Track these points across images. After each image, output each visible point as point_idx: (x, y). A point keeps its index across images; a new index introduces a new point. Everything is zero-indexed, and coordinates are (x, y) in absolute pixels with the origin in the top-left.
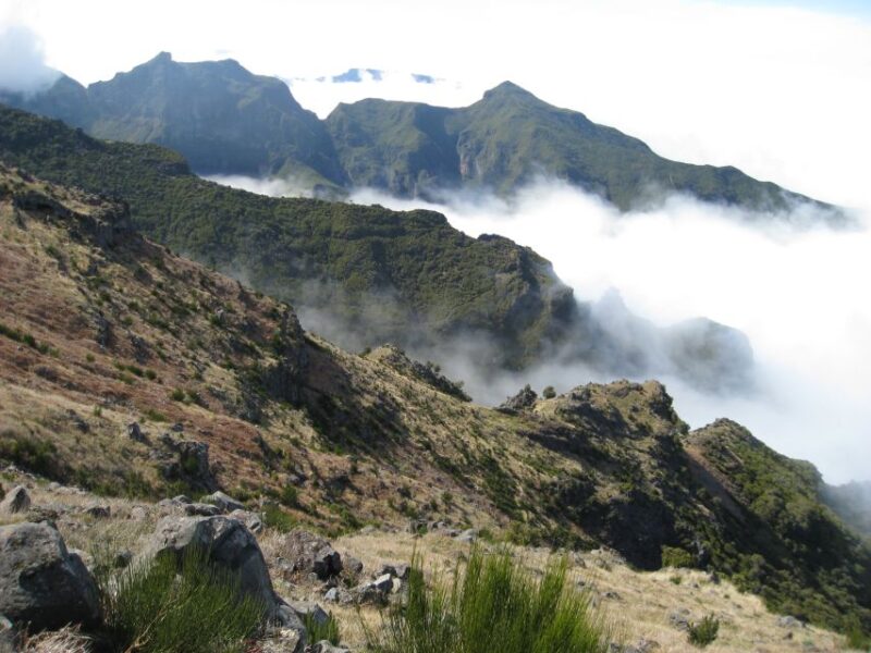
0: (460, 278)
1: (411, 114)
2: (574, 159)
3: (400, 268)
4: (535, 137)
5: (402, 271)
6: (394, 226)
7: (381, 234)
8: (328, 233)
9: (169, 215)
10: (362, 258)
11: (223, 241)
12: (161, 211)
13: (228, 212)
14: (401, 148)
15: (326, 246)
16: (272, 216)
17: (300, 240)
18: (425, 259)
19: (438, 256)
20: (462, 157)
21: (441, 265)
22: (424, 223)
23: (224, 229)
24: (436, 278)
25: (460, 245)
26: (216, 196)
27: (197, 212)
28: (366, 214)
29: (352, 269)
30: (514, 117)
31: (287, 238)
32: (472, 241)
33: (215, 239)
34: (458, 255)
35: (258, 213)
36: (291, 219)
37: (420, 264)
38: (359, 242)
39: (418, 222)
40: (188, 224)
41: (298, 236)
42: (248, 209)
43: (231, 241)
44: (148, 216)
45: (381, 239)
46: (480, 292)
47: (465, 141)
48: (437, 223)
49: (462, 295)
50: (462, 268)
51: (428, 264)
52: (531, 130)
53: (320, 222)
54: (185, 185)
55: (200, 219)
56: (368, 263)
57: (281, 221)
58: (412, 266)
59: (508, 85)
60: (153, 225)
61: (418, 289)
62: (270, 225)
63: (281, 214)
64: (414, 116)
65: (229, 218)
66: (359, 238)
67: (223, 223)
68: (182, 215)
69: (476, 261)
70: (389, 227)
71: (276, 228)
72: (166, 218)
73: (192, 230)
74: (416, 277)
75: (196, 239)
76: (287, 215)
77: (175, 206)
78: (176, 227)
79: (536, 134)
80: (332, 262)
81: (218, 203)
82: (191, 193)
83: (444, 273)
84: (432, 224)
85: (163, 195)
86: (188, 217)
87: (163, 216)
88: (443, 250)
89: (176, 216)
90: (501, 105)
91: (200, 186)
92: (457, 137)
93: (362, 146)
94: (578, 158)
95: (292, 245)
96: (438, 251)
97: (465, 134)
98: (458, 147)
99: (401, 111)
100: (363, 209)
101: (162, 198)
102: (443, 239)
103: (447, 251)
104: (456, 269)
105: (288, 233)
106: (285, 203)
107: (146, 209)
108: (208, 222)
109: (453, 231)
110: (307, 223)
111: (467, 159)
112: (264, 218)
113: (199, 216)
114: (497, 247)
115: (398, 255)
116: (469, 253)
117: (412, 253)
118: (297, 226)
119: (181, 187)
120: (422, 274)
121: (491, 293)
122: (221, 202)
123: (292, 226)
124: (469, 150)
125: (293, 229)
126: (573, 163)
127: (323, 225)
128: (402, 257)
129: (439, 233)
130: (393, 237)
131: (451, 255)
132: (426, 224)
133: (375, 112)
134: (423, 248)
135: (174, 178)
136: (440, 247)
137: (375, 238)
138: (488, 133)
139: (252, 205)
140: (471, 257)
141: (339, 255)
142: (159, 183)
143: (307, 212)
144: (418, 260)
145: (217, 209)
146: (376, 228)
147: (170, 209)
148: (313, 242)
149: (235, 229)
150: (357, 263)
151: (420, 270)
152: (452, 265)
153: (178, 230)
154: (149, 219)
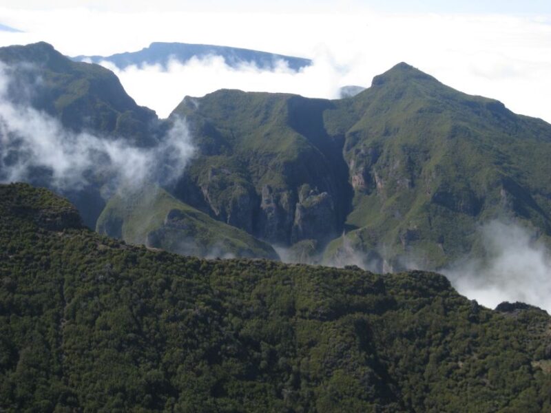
0: (484, 371)
1: (282, 111)
2: (505, 165)
3: (397, 360)
4: (453, 136)
5: (401, 363)
6: (380, 297)
7: (363, 308)
8: (291, 311)
9: (61, 291)
10: (348, 348)
11: (145, 329)
12: (48, 286)
13: (146, 284)
14: (272, 155)
15: (291, 330)
16: (208, 289)
17: (254, 322)
18: (430, 344)
19: (448, 338)
20: (352, 166)
21: (454, 352)
22: (420, 289)
23: (144, 311)
24: (450, 372)
25: (474, 320)
26: (126, 261)
27: (102, 287)
28: (339, 280)
29: (334, 365)
30: (420, 111)
31: (236, 321)
32: (489, 313)
33: (135, 327)
34: (476, 336)
35: (190, 285)
36: (236, 291)
37: (423, 351)
38: (339, 323)
39: (413, 289)
40: (91, 305)
41: (248, 316)
42: (176, 279)
43: (158, 329)
44: (32, 293)
45: (366, 316)
46: (516, 391)
47: (354, 145)
48: (439, 289)
49: (492, 397)
50: (484, 356)
51: (435, 351)
52: (447, 128)
53: (277, 294)
54: (80, 245)
55: (108, 296)
56: (356, 355)
57: (222, 295)
58: (414, 356)
59: (403, 68)
60: (40, 307)
61: (427, 389)
62: (208, 303)
63: (220, 284)
64: (286, 112)
65: (149, 295)
66: (337, 318)
67: (142, 301)
68: (80, 291)
69: (502, 343)
70: (375, 298)
71: (216, 306)
72: (57, 296)
73: (99, 314)
74: (423, 372)
75: (106, 328)
76: (229, 286)
77: (67, 277)
78: (75, 310)
79: (454, 133)
80: (304, 355)
81: (132, 272)
82: (88, 257)
83: (460, 364)
84: (431, 290)
85: (49, 261)
86: (91, 295)
87: (53, 294)
88: (453, 329)
89: (72, 292)
90: (400, 95)
91: (101, 247)
92: (344, 139)
93: (219, 153)
94: (510, 163)
95: (242, 332)
96: (446, 331)
97: (353, 134)
98: (344, 152)
99: (268, 107)
100: (335, 273)
101: (47, 266)
102: (450, 313)
103: (460, 331)
104: (475, 356)
105: (235, 314)
106: (222, 267)
107: (27, 283)
108: (121, 301)
109: (463, 300)
110: (259, 296)
111: (361, 169)
112: (199, 291)
113: (105, 293)
114: (525, 321)
115: (392, 339)
116: (489, 333)
117: (410, 336)
118: (245, 302)
119: (72, 249)
120: (429, 365)
121: (531, 390)
122: (136, 270)
123: (239, 302)
124: (363, 156)
125: (240, 307)
126: (505, 169)
127: (283, 299)
128: (397, 341)
129: (443, 303)
130: (380, 314)
131: (466, 336)
132: (424, 293)
133: (233, 108)
134: (426, 327)
135: (60, 234)
136: (449, 325)
137: (357, 316)
138: (387, 133)
139: (179, 274)
140: (492, 338)
141: (312, 344)
142: (40, 243)
143: (255, 280)
144: (420, 346)
145: (131, 280)
146: (357, 300)
147: (62, 281)
148: (271, 326)
149: (160, 311)
150: (340, 355)
151: (426, 361)
152: (469, 352)
153: (78, 315)
154: (33, 298)
